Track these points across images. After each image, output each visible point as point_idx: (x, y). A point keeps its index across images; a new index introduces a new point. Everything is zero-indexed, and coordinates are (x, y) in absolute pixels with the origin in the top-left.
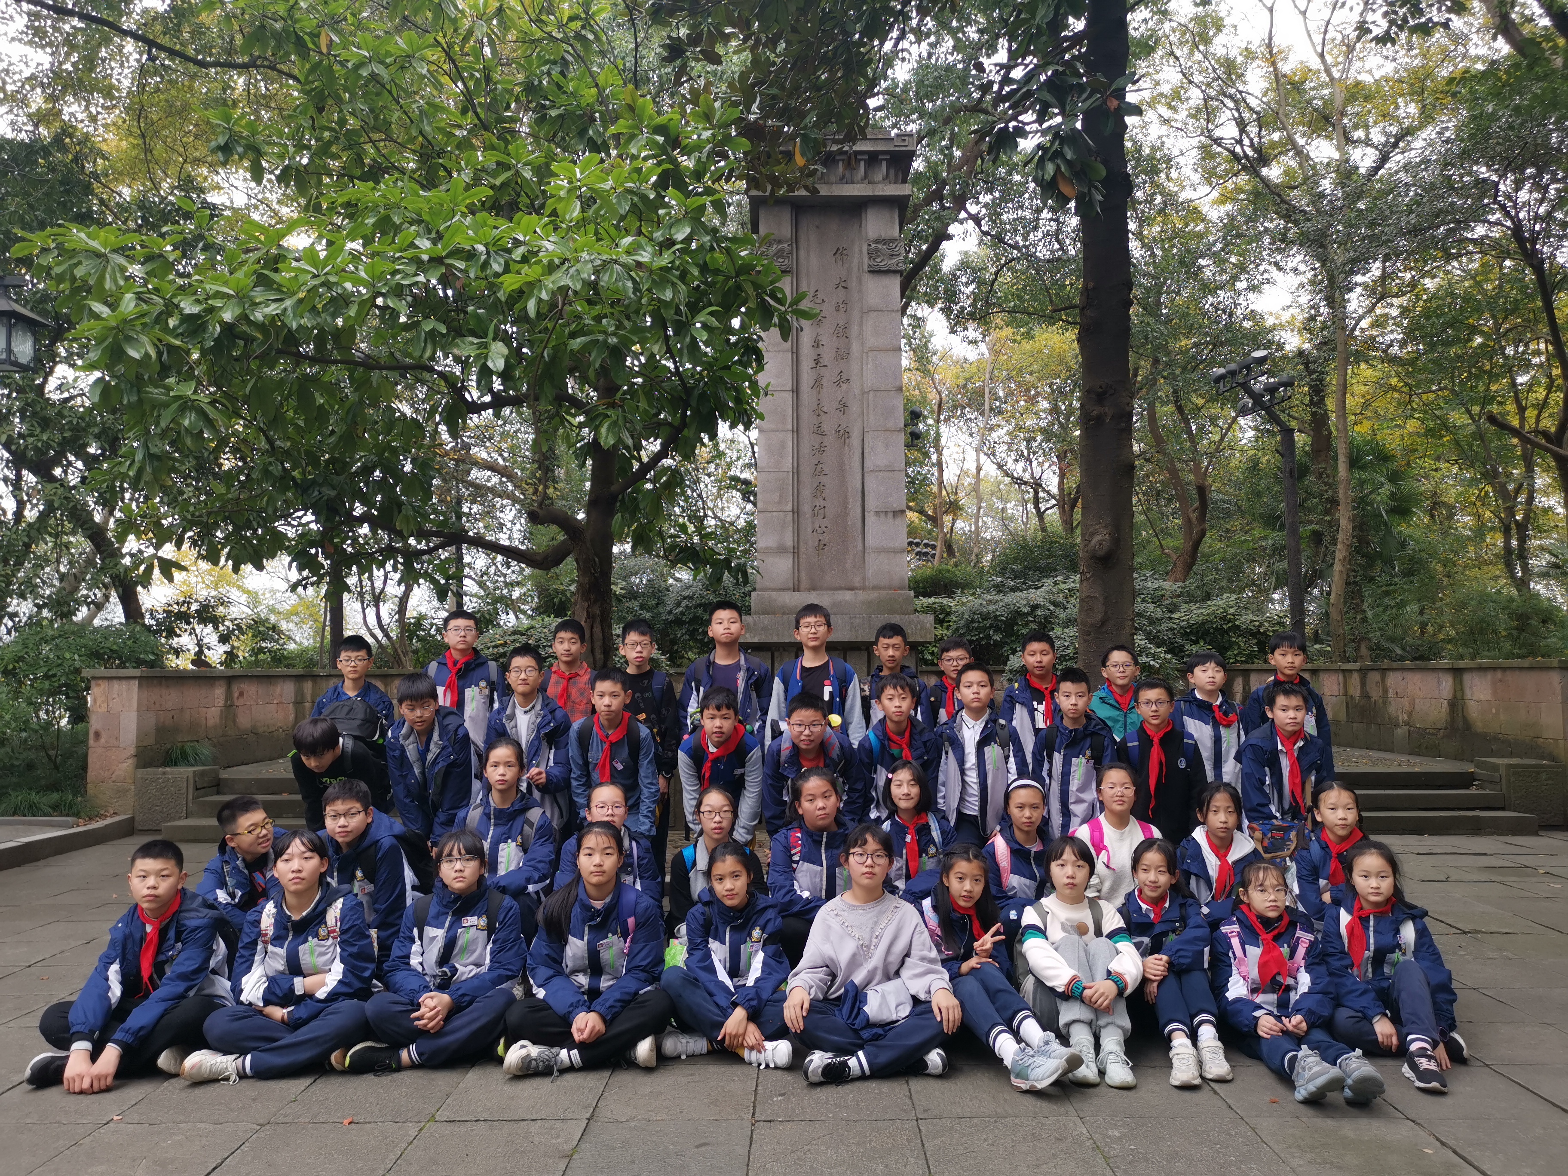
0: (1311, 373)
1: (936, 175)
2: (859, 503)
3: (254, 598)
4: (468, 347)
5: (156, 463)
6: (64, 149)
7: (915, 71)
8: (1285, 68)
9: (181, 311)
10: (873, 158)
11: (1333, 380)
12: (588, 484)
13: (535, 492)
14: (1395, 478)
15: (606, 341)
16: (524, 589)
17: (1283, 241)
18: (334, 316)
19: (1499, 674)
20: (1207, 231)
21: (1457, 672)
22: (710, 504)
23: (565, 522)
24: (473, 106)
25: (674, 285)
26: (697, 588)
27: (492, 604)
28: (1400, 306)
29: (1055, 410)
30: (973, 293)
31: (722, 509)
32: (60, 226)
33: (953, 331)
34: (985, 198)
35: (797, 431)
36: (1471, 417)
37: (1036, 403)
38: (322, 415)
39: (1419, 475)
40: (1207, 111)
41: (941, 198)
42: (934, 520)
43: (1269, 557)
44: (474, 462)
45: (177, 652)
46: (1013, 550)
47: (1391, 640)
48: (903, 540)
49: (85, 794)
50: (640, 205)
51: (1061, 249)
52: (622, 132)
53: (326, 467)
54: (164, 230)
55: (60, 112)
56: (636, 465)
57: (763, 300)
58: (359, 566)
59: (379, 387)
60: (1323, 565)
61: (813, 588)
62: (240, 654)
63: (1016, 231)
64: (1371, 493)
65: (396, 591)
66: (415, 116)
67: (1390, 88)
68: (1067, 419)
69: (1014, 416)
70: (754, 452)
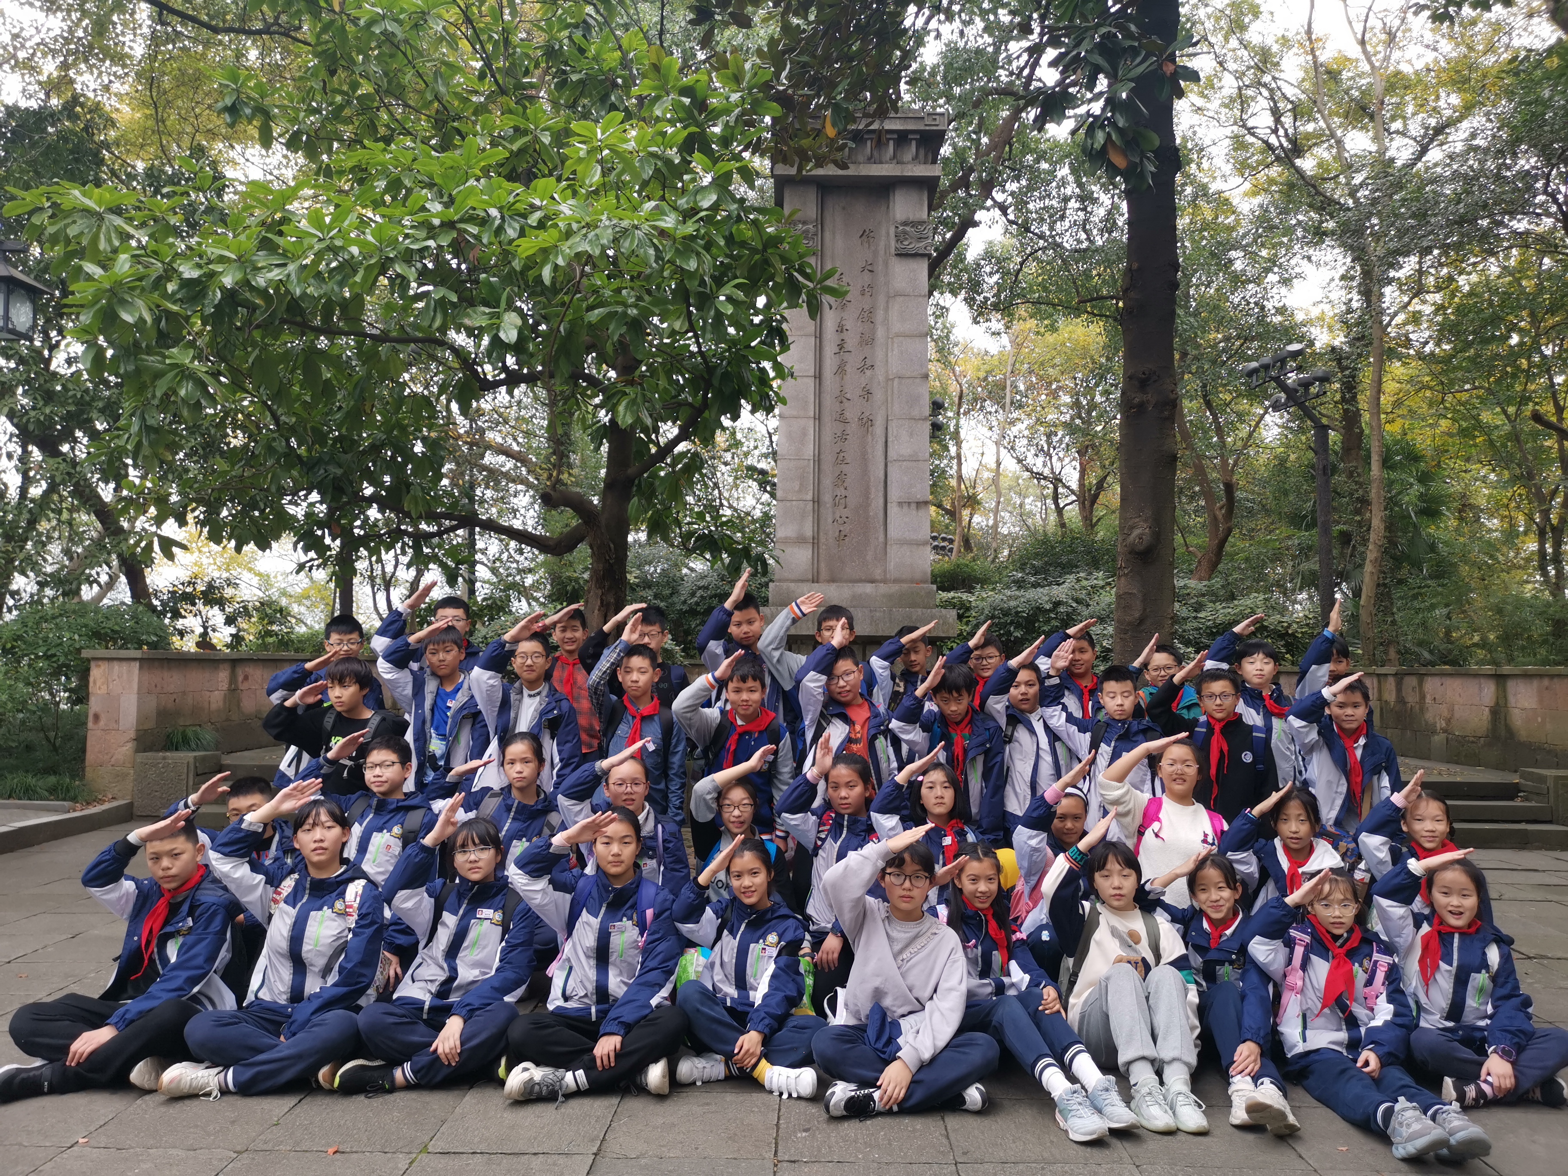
0: (1343, 369)
1: (964, 160)
2: (881, 494)
3: (265, 580)
4: (479, 317)
5: (153, 436)
6: (74, 117)
7: (944, 55)
8: (1324, 57)
9: (180, 274)
10: (902, 138)
11: (1366, 377)
12: (603, 472)
13: (550, 477)
14: (1424, 478)
15: (625, 313)
16: (537, 577)
17: (1318, 235)
18: (341, 284)
19: (1546, 682)
20: (1237, 221)
21: (1500, 679)
22: (726, 494)
23: (580, 506)
24: (491, 70)
25: (698, 254)
26: (713, 579)
27: (504, 591)
28: (1435, 304)
29: (1077, 404)
30: (997, 283)
31: (738, 499)
32: (57, 183)
33: (976, 322)
34: (1012, 186)
35: (818, 418)
36: (1508, 417)
37: (1056, 397)
38: (327, 390)
39: (1449, 476)
40: (1242, 100)
41: (967, 186)
42: (952, 514)
43: (1294, 558)
44: (489, 447)
45: (182, 633)
46: (1032, 545)
47: (1421, 644)
48: (925, 533)
49: (82, 777)
50: (664, 170)
51: (1088, 239)
52: (645, 93)
53: (334, 445)
54: (165, 190)
55: (72, 82)
56: (653, 450)
57: (791, 276)
58: (367, 548)
59: (388, 360)
60: (1349, 567)
61: (832, 580)
62: (246, 636)
63: (1042, 220)
64: (1400, 493)
65: (406, 575)
66: (429, 79)
67: (1431, 78)
68: (1089, 413)
69: (1034, 410)
70: (771, 442)
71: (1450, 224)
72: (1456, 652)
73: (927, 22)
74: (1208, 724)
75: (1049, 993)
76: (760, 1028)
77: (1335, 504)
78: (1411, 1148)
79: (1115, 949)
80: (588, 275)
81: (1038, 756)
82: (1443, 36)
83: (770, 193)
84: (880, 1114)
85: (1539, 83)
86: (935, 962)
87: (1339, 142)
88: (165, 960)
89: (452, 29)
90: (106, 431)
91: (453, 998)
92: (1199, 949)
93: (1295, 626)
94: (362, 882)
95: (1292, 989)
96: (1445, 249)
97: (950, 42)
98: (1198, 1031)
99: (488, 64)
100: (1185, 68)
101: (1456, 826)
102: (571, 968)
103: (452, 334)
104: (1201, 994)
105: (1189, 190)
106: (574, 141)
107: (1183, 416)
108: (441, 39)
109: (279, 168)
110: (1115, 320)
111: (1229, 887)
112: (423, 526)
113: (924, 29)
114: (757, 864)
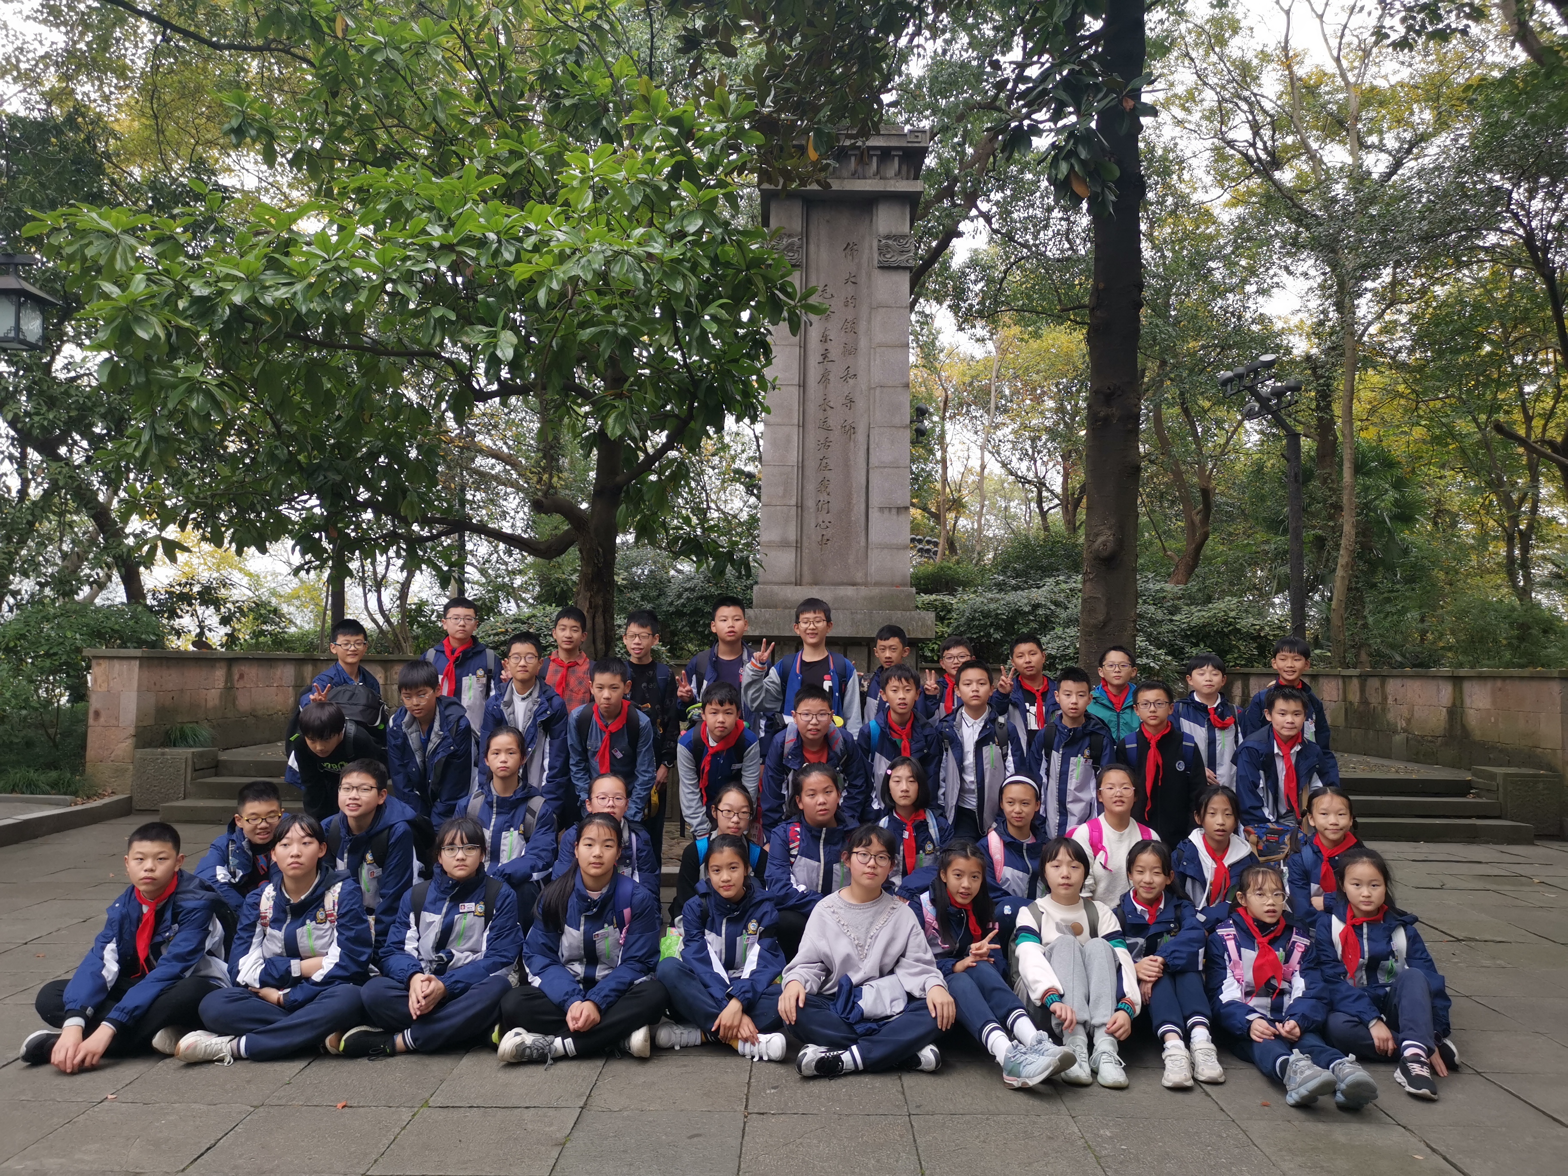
0: (1318, 378)
1: (948, 172)
2: (863, 499)
3: (255, 580)
4: (476, 335)
5: (162, 445)
6: (77, 128)
7: (930, 68)
8: (1301, 71)
9: (191, 293)
10: (885, 154)
11: (1340, 385)
12: (592, 475)
13: (540, 481)
14: (1399, 484)
15: (615, 332)
16: (525, 578)
17: (1294, 246)
18: (344, 301)
19: (1499, 683)
20: (1218, 233)
21: (1457, 680)
22: (713, 497)
23: (569, 512)
24: (487, 93)
25: (684, 276)
26: (699, 581)
27: (493, 592)
28: (1410, 313)
29: (1060, 409)
30: (982, 291)
31: (726, 501)
32: (72, 206)
33: (961, 329)
34: (996, 196)
35: (802, 425)
36: (1478, 425)
37: (1041, 403)
38: (329, 400)
39: (1424, 482)
40: (1221, 113)
41: (952, 195)
42: (937, 517)
43: (1271, 562)
44: (479, 450)
45: (179, 633)
46: (1015, 548)
47: (1392, 646)
48: (906, 536)
49: (83, 772)
50: (653, 196)
51: (1071, 248)
52: (636, 123)
53: (333, 452)
54: (176, 211)
55: (73, 92)
56: (642, 456)
57: (774, 294)
58: (361, 550)
59: (387, 373)
60: (1324, 570)
61: (813, 584)
62: (241, 636)
63: (1026, 229)
64: (1374, 499)
65: (398, 576)
66: (428, 102)
67: (1405, 93)
68: (1073, 419)
69: (1019, 415)
70: (758, 446)
72: (1426, 655)
73: (912, 39)
77: (1308, 510)
80: (580, 293)
83: (757, 214)
87: (1317, 155)
93: (1267, 629)
97: (935, 57)
99: (484, 89)
108: (439, 64)
112: (417, 530)
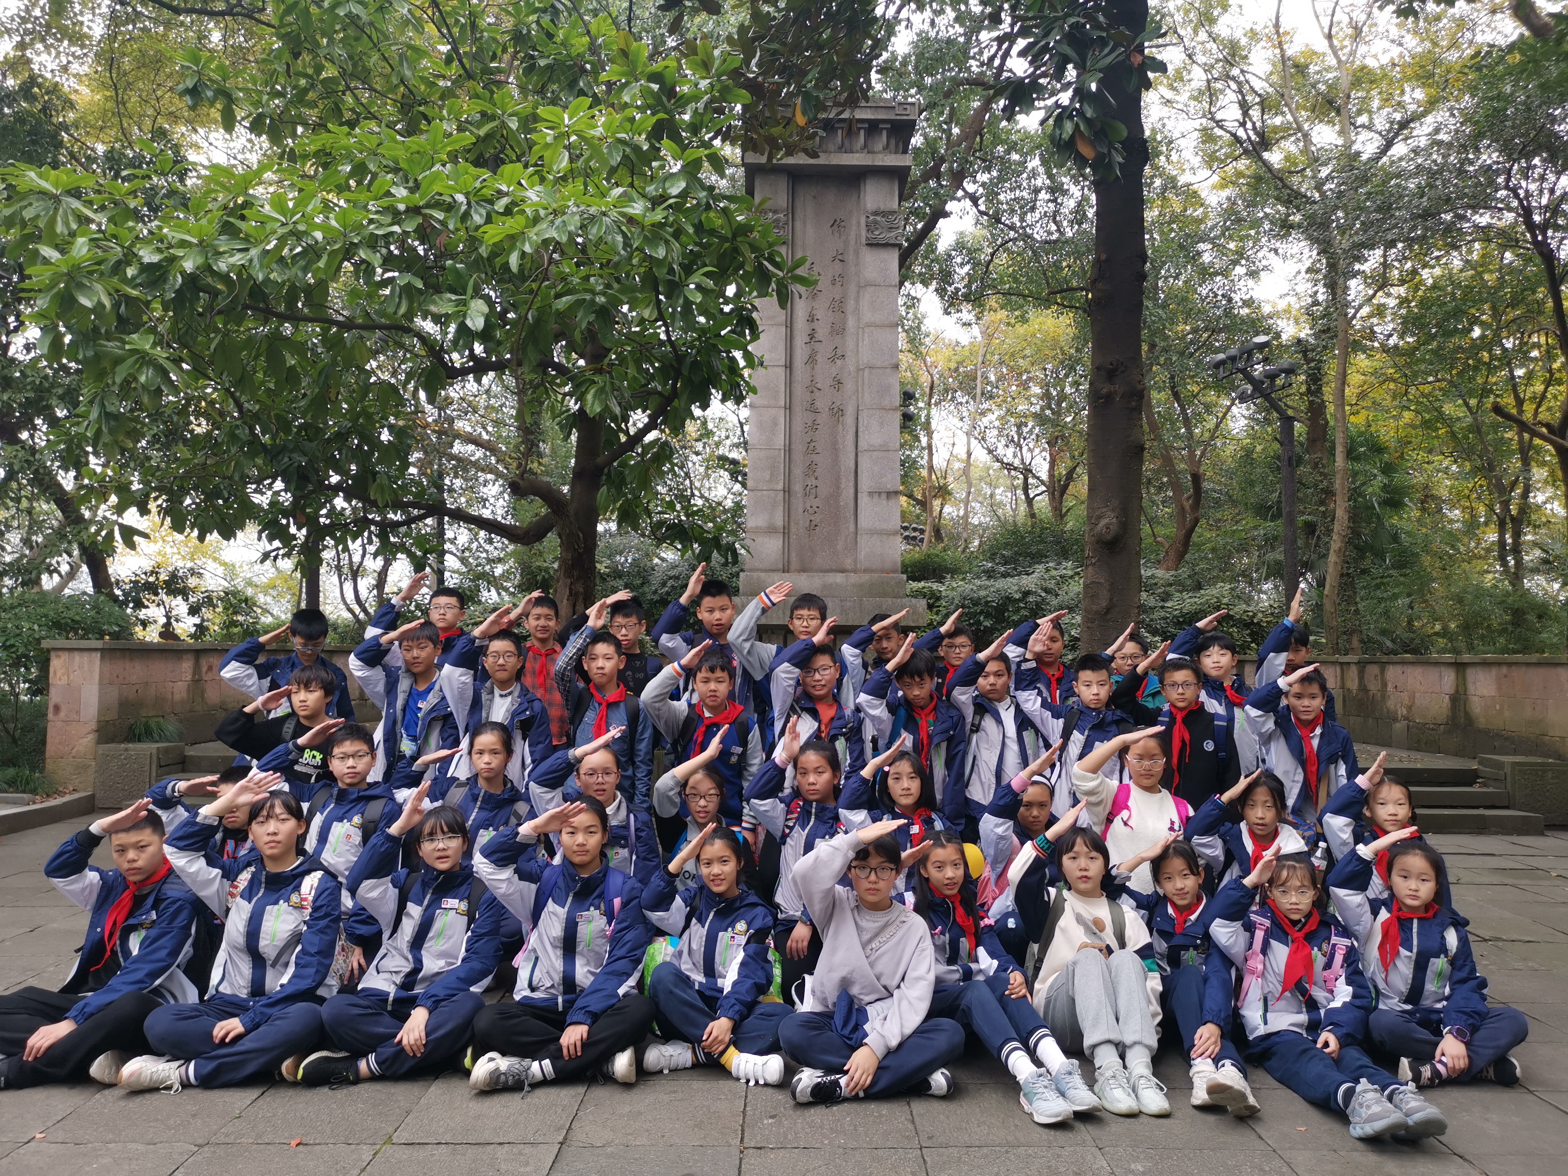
0: (1308, 361)
1: (935, 151)
2: (852, 484)
3: (230, 569)
4: (445, 304)
5: (113, 423)
6: (32, 99)
7: (915, 45)
8: (1291, 50)
9: (139, 259)
10: (873, 127)
11: (1331, 369)
12: (572, 461)
13: (519, 466)
14: (1388, 469)
15: (593, 301)
16: (507, 567)
17: (1285, 228)
18: (305, 270)
19: (1504, 670)
20: (1206, 214)
21: (1460, 667)
22: (697, 484)
23: (549, 496)
24: (458, 54)
25: (667, 242)
26: (684, 569)
27: (474, 580)
28: (1399, 297)
29: (1047, 396)
30: (968, 274)
31: (710, 489)
33: (947, 313)
34: (983, 177)
35: (789, 408)
36: (1469, 409)
37: (1027, 388)
38: (291, 377)
39: (1412, 468)
40: (1210, 93)
41: (938, 176)
42: (923, 504)
43: (1260, 548)
44: (457, 435)
45: (144, 624)
46: (1002, 535)
47: (1384, 632)
48: (896, 522)
49: (42, 771)
50: (633, 156)
51: (1058, 230)
52: (614, 79)
53: (298, 433)
54: (124, 173)
55: (29, 61)
56: (623, 438)
57: (761, 265)
58: (333, 537)
59: (353, 347)
60: (1314, 557)
61: (803, 570)
62: (211, 627)
63: (1012, 211)
64: (1363, 484)
65: (374, 564)
66: (395, 62)
67: (1396, 73)
68: (1059, 404)
69: (1005, 401)
70: (743, 432)
71: (1414, 217)
72: (1418, 641)
73: (899, 11)
74: (1170, 714)
75: (1016, 977)
76: (730, 1014)
77: (1300, 495)
78: (1369, 1129)
79: (1079, 935)
80: (557, 263)
81: (1004, 744)
82: (1408, 31)
83: (741, 182)
84: (846, 1100)
85: (1501, 79)
86: (903, 951)
87: (1306, 136)
88: (127, 953)
89: (418, 13)
90: (67, 417)
91: (418, 990)
92: (1164, 935)
93: (1260, 615)
94: (319, 874)
95: (1253, 973)
96: (1410, 242)
97: (922, 32)
98: (1160, 1018)
99: (455, 49)
100: (1154, 59)
101: (1418, 811)
102: (537, 958)
103: (419, 321)
104: (1164, 979)
105: (1158, 182)
106: (541, 126)
107: (1150, 406)
108: (407, 22)
109: (243, 153)
110: (1085, 311)
111: (1193, 873)
112: (391, 516)
113: (895, 18)
114: (727, 853)
